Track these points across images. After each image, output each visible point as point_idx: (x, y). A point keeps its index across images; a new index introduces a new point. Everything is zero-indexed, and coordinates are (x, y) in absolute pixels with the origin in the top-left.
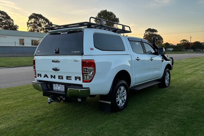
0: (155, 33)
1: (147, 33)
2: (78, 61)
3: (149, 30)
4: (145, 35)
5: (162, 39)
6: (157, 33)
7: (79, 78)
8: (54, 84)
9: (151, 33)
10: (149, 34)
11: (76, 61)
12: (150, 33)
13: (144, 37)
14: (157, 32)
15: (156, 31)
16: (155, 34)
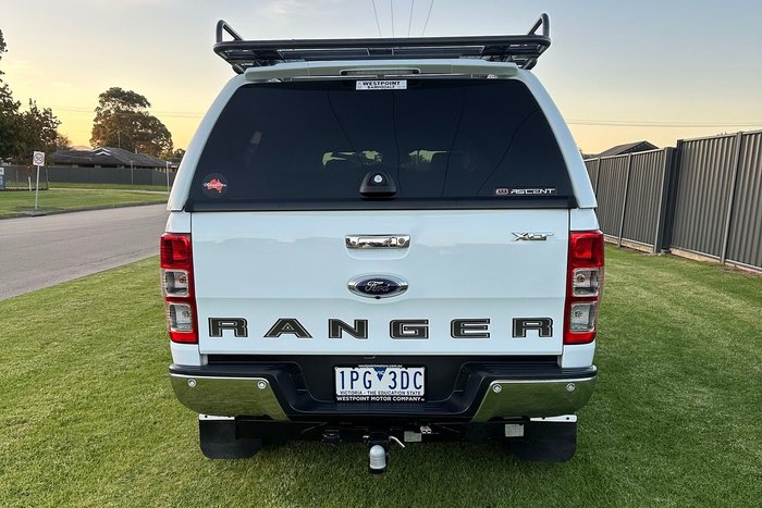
0: (137, 109)
1: (109, 106)
2: (545, 239)
3: (115, 94)
4: (99, 114)
5: (168, 135)
6: (147, 109)
7: (545, 327)
8: (338, 370)
9: (125, 108)
10: (118, 110)
11: (532, 239)
12: (119, 107)
13: (96, 120)
14: (149, 105)
15: (141, 101)
16: (140, 113)
